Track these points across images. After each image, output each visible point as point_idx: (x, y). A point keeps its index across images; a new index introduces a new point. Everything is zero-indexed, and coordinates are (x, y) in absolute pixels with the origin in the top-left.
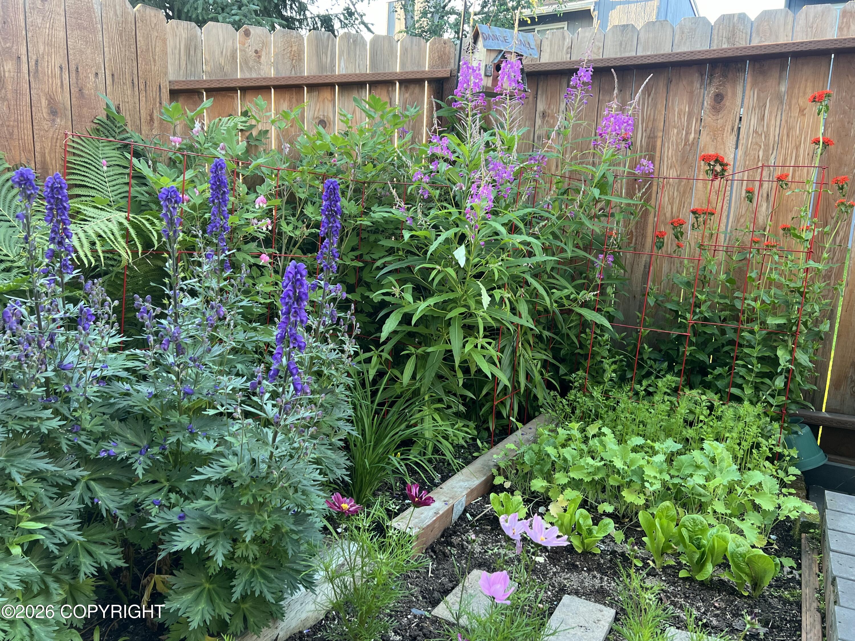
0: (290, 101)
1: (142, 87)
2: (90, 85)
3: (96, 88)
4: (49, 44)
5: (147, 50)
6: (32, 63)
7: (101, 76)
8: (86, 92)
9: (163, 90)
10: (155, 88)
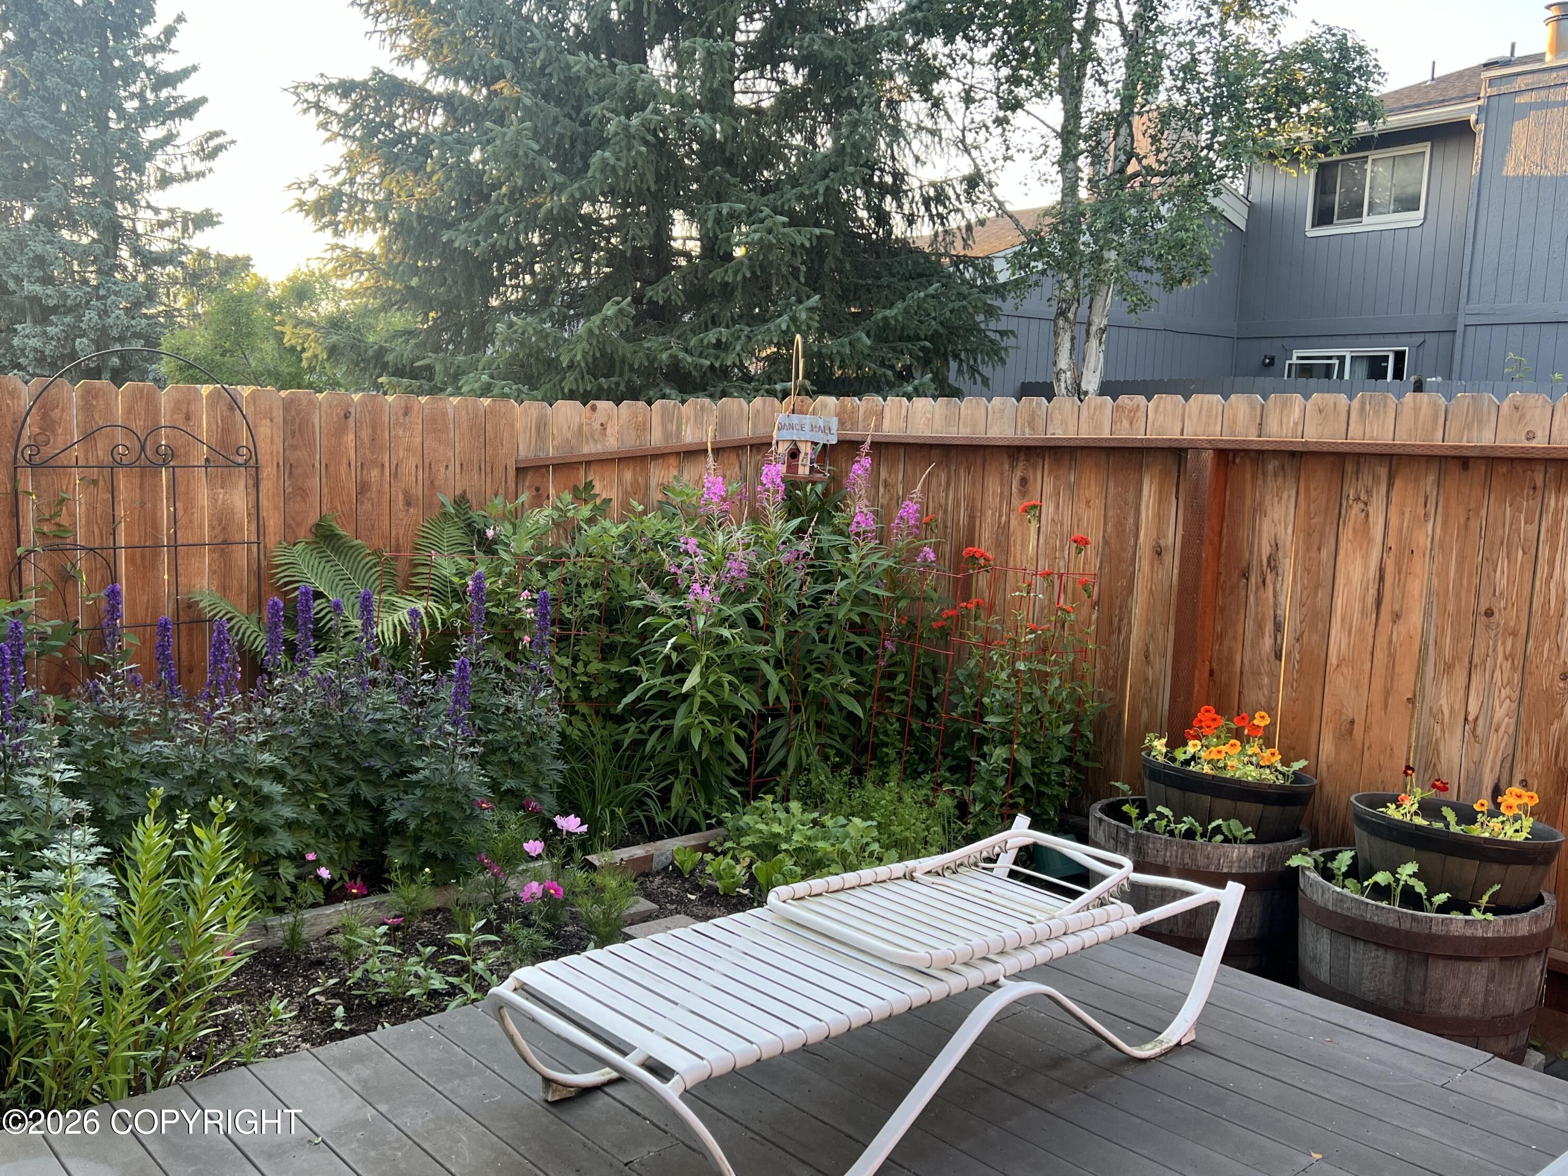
0: (634, 469)
1: (489, 470)
2: (441, 476)
3: (446, 479)
4: (408, 449)
5: (496, 437)
6: (393, 467)
7: (451, 468)
8: (437, 483)
9: (509, 469)
10: (502, 469)
